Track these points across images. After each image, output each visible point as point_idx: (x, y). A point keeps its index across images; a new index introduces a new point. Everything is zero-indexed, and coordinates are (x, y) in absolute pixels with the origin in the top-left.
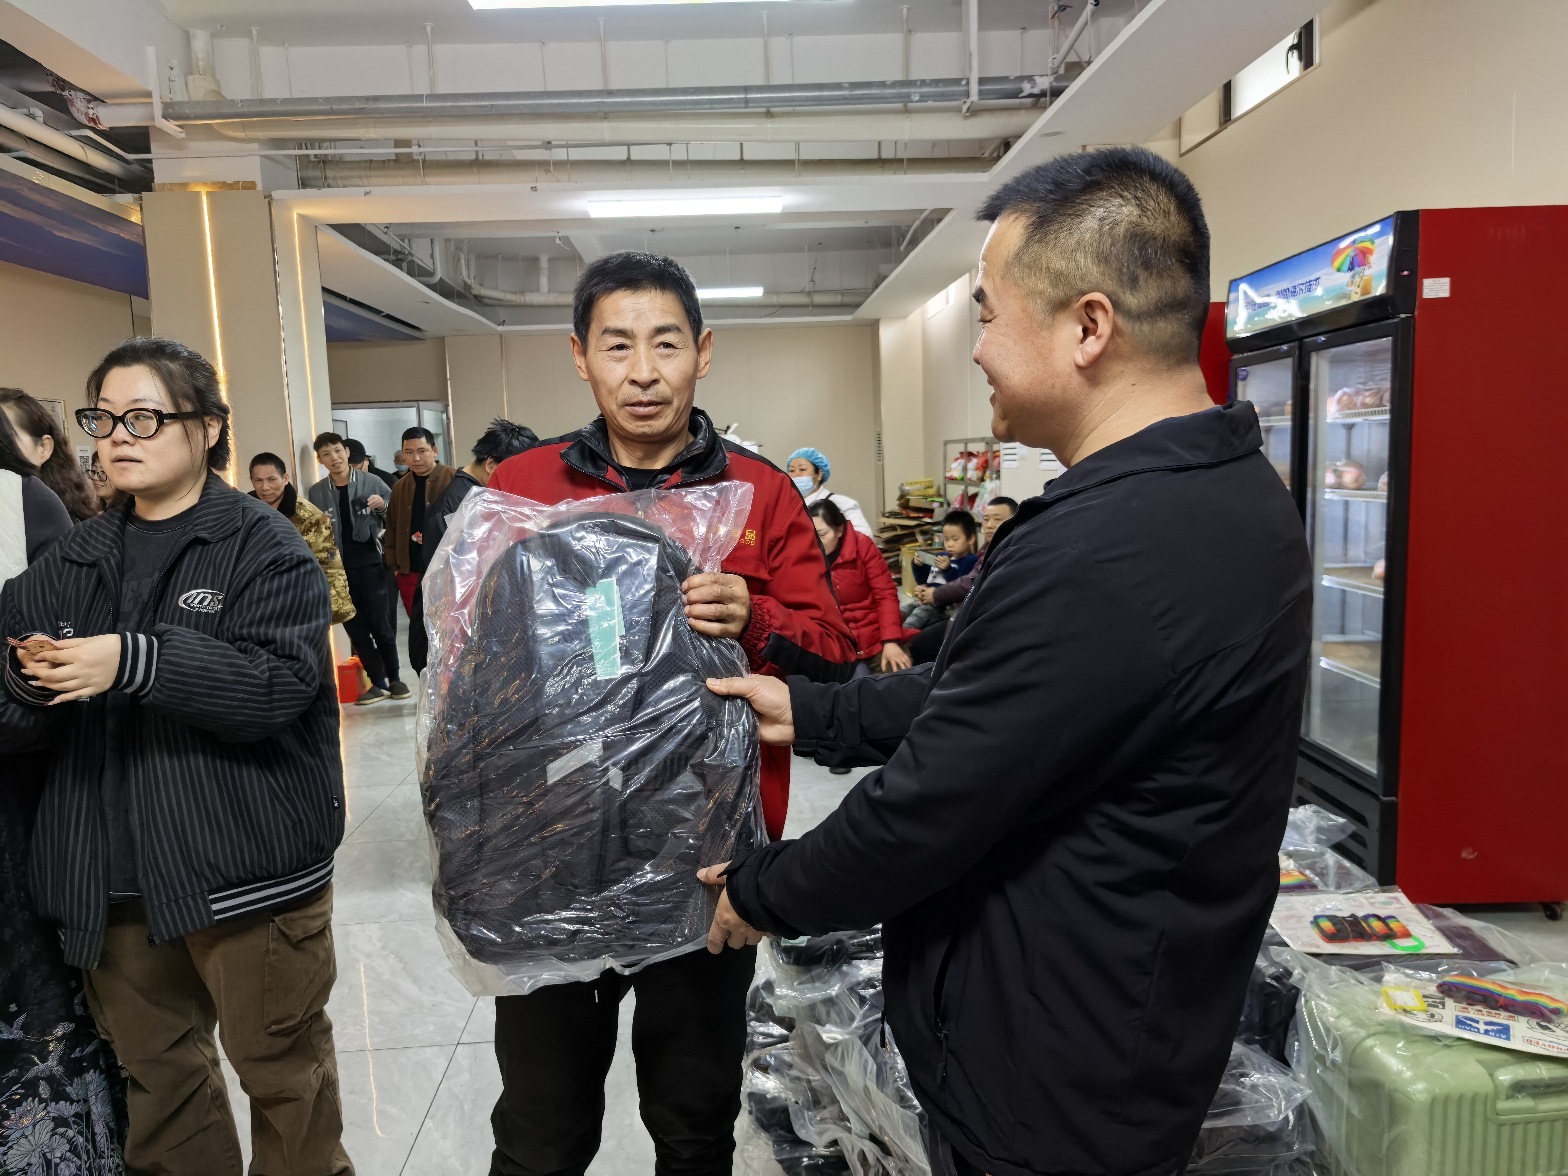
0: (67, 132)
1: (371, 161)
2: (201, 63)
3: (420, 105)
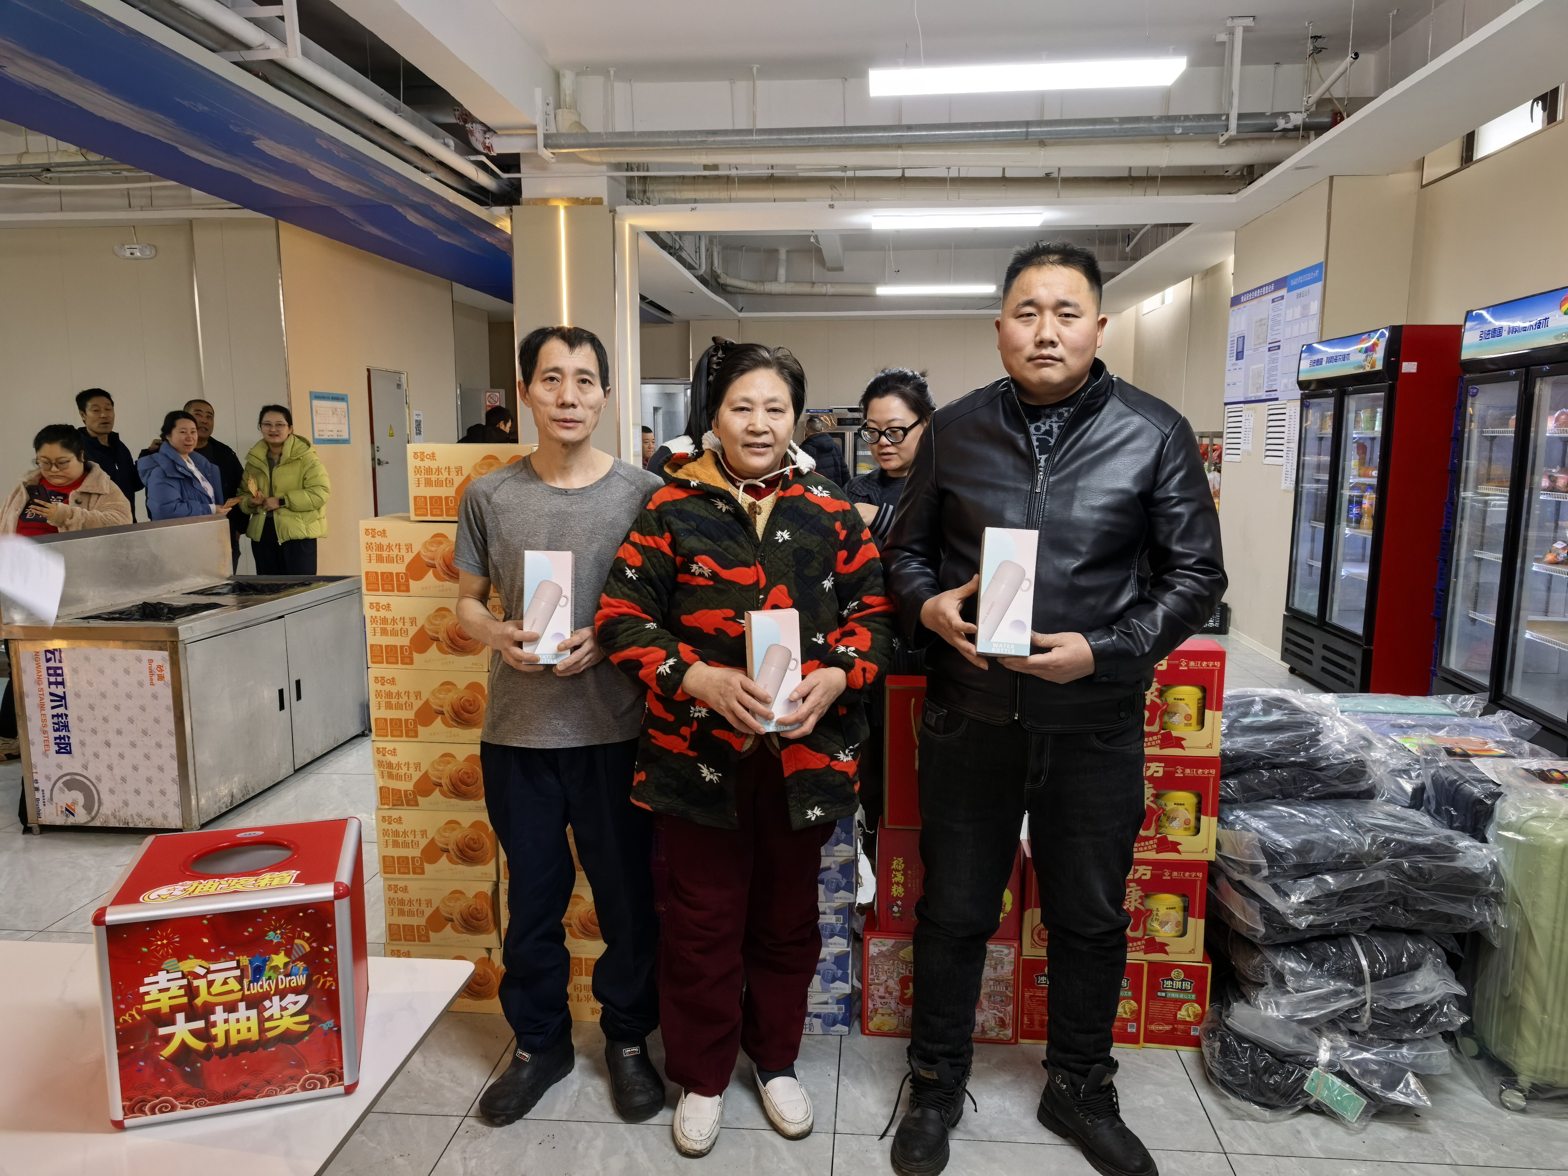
0: (467, 157)
1: (683, 179)
2: (567, 98)
3: (750, 138)
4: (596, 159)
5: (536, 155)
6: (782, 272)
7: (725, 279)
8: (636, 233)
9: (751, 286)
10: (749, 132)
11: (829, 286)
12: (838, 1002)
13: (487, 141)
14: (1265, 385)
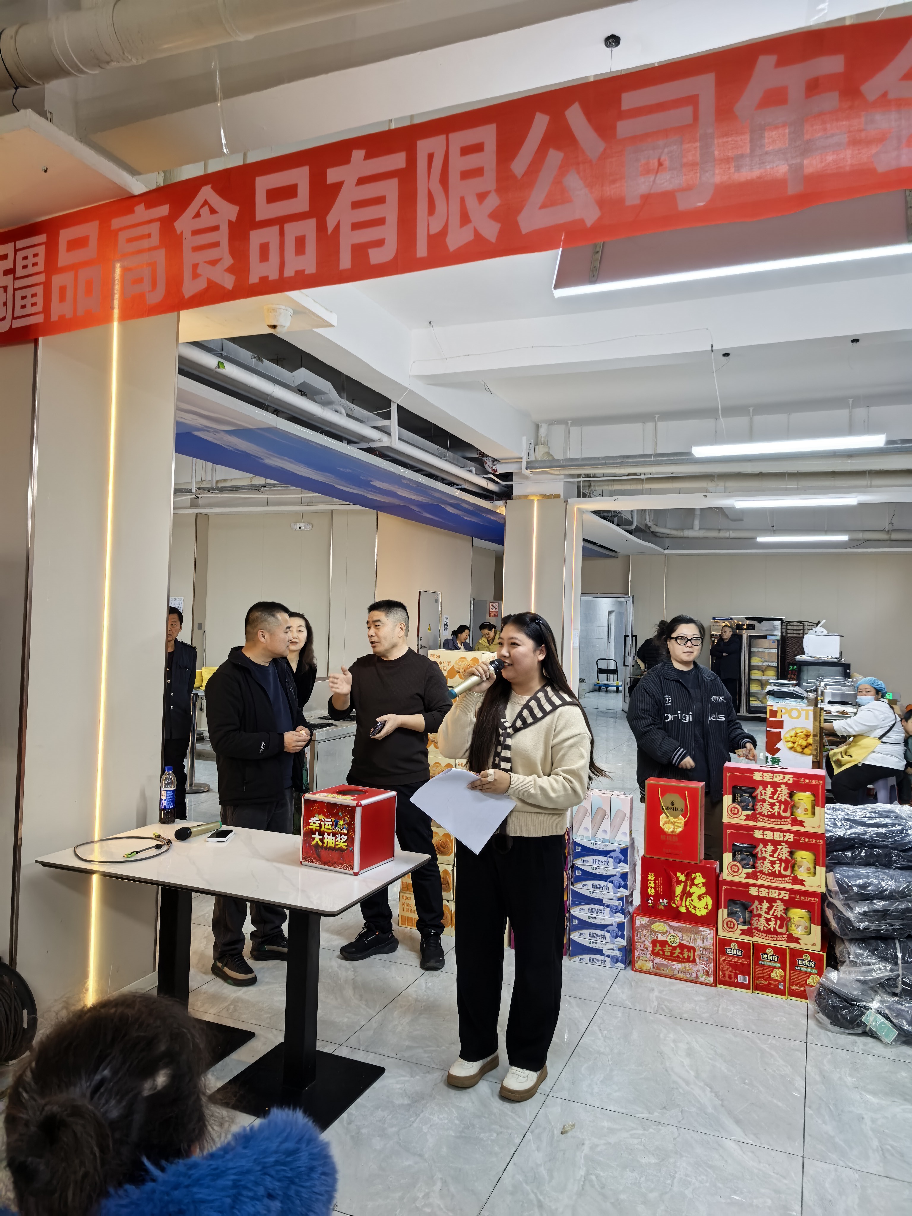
0: (482, 476)
2: (542, 439)
3: (650, 459)
4: (557, 473)
5: (520, 473)
6: (697, 523)
7: (654, 528)
8: (582, 512)
9: (674, 532)
10: (650, 456)
11: (731, 532)
12: (619, 950)
13: (494, 467)
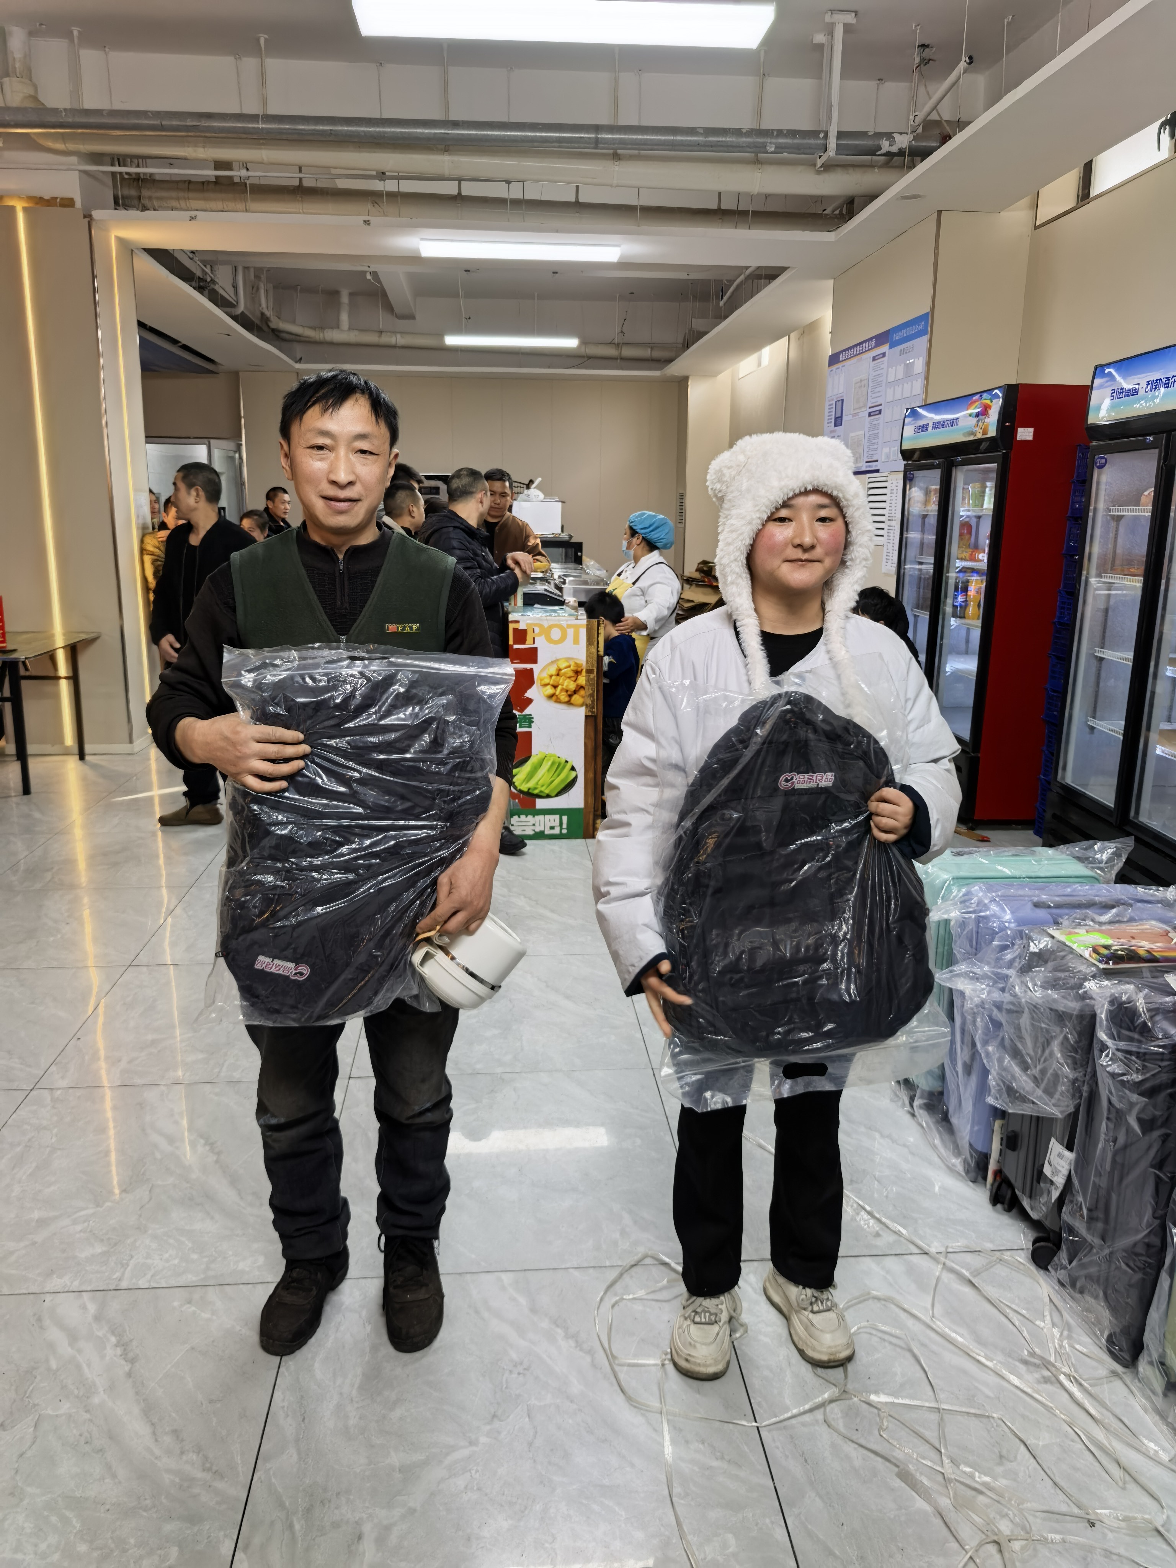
1: (190, 182)
2: (17, 65)
3: (255, 126)
4: (60, 146)
6: (344, 317)
7: (276, 323)
8: (128, 249)
9: (309, 333)
10: (254, 118)
11: (399, 336)
14: (866, 455)
